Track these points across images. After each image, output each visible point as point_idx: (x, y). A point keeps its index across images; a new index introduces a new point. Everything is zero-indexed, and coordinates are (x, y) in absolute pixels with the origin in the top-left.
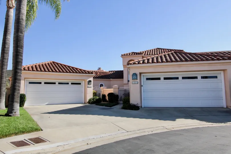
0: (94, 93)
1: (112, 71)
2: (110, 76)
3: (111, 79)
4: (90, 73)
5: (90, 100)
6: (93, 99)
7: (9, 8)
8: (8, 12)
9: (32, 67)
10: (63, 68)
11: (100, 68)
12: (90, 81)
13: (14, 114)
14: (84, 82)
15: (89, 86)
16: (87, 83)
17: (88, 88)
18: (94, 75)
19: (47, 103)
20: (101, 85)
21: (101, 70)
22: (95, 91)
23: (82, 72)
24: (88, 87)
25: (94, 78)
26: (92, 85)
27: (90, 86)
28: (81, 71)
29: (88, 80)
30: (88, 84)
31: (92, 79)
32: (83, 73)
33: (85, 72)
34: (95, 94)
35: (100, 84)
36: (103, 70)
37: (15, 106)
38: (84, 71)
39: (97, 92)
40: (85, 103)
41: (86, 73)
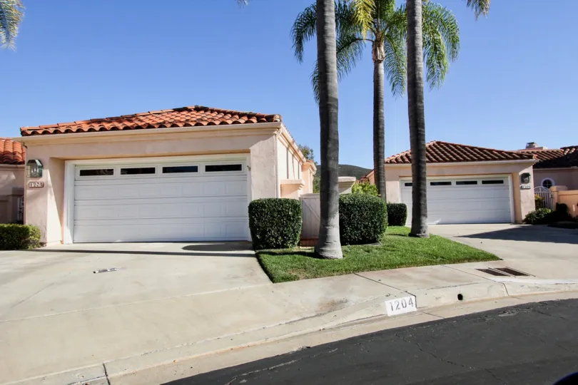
0: (536, 201)
1: (571, 148)
2: (568, 160)
3: (572, 167)
4: (525, 158)
5: (530, 216)
6: (538, 215)
7: (377, 62)
8: (376, 69)
9: (402, 157)
10: (462, 151)
11: (533, 143)
12: (527, 175)
13: (423, 234)
14: (510, 178)
15: (524, 185)
16: (518, 180)
17: (522, 191)
18: (535, 159)
19: (438, 221)
20: (545, 182)
21: (536, 147)
22: (538, 197)
23: (506, 156)
24: (522, 188)
25: (534, 167)
26: (531, 184)
27: (528, 184)
28: (503, 155)
29: (521, 173)
30: (523, 181)
31: (530, 170)
32: (508, 158)
33: (514, 156)
34: (539, 203)
35: (544, 180)
36: (541, 148)
37: (423, 222)
38: (510, 153)
39: (543, 198)
40: (516, 223)
41: (515, 158)
